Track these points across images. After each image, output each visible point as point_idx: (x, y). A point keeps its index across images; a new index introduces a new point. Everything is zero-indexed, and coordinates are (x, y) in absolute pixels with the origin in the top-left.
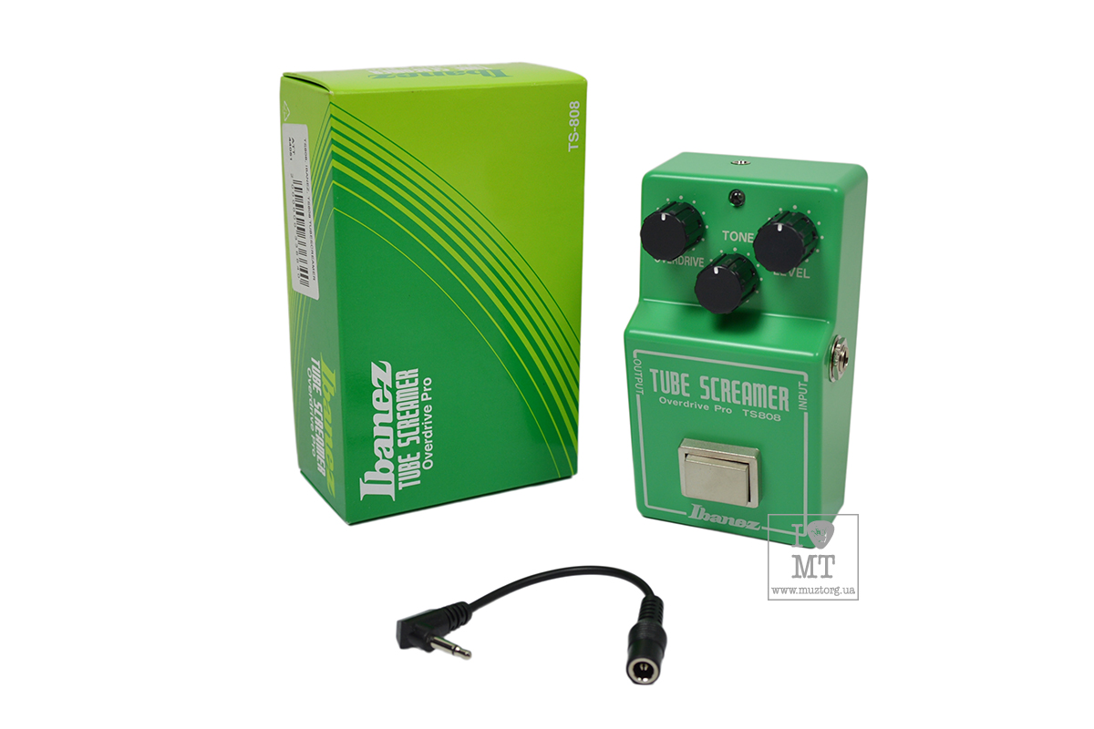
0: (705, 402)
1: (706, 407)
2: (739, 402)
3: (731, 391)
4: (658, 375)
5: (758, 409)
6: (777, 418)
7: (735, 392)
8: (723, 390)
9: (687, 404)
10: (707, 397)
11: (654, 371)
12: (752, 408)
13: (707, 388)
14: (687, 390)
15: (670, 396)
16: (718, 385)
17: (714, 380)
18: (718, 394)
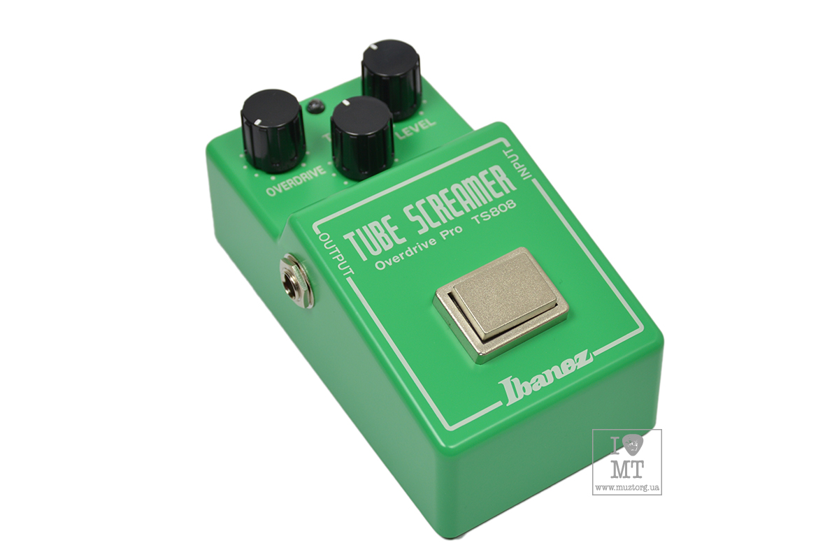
0: (426, 237)
1: (432, 242)
2: (461, 213)
3: (445, 206)
4: (357, 238)
5: (486, 207)
6: (511, 205)
7: (450, 203)
8: (437, 209)
9: (410, 252)
10: (425, 229)
11: (349, 236)
12: (479, 210)
13: (418, 218)
14: (399, 235)
15: (385, 255)
16: (427, 206)
17: (419, 204)
18: (435, 218)
